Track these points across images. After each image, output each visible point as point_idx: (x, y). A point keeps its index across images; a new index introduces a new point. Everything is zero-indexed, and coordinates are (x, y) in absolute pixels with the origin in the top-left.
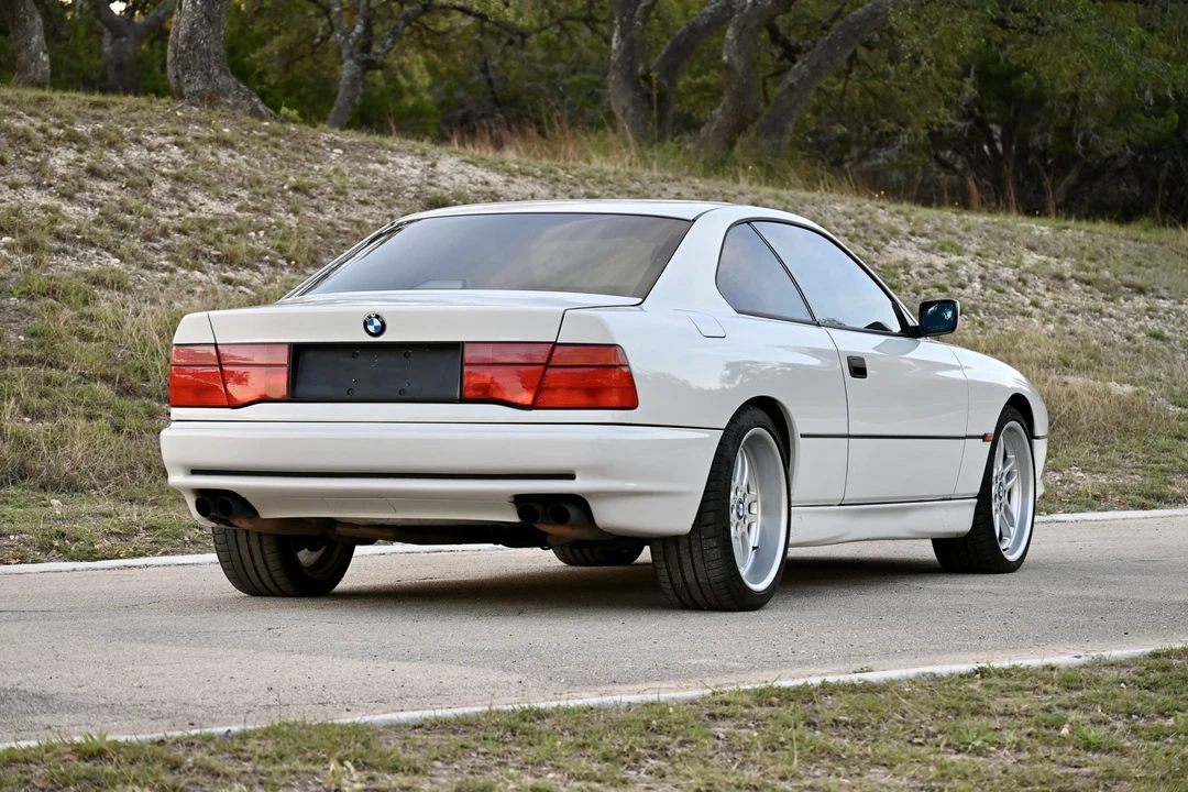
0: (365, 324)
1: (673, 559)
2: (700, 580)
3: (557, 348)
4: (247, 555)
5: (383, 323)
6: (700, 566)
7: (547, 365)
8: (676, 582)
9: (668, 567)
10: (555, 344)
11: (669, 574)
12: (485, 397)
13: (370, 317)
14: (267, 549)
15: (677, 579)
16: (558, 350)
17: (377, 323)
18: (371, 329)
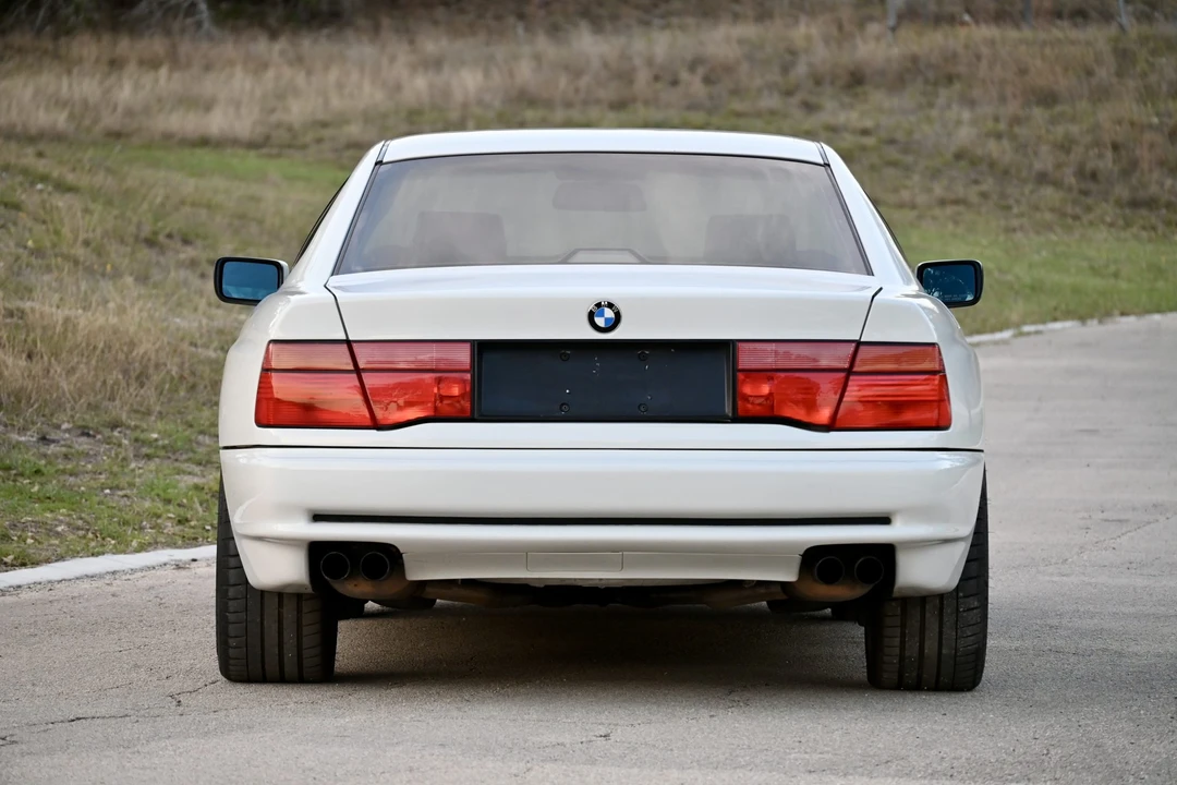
0: (591, 316)
1: (914, 622)
2: (944, 651)
3: (862, 348)
4: (275, 627)
5: (618, 315)
6: (949, 633)
7: (849, 372)
8: (907, 654)
9: (903, 635)
10: (859, 343)
11: (903, 643)
12: (768, 414)
13: (599, 305)
14: (306, 619)
15: (912, 650)
16: (864, 352)
17: (609, 313)
18: (600, 322)
